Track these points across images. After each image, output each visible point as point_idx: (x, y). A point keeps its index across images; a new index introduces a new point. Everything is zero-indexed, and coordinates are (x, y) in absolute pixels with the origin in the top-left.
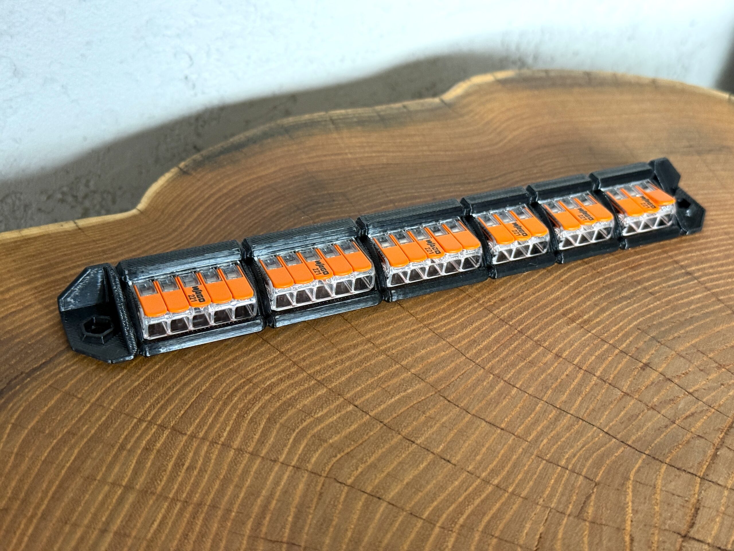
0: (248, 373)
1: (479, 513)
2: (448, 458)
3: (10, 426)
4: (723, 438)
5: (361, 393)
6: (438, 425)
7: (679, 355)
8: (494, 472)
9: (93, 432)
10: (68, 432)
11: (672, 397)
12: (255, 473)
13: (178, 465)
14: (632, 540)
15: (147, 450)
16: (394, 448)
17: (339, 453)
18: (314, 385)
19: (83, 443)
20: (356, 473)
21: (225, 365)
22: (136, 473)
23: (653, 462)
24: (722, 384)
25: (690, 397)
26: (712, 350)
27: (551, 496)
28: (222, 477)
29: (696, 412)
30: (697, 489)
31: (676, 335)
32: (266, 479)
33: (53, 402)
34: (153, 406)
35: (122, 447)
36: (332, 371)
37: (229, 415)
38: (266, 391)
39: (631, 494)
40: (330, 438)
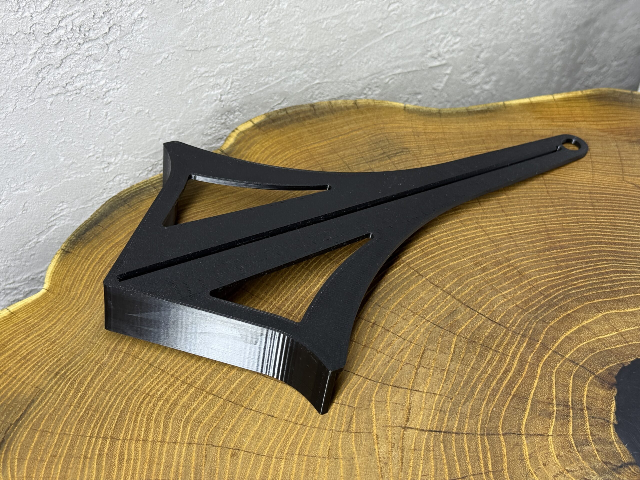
0: (145, 390)
1: (295, 443)
2: (272, 414)
3: (16, 460)
4: (420, 361)
5: (216, 386)
6: (263, 395)
7: (392, 312)
8: (299, 416)
9: (65, 452)
10: (51, 456)
11: (390, 342)
12: (166, 453)
13: (121, 460)
14: (377, 437)
15: (100, 455)
16: (241, 416)
17: (211, 427)
18: (186, 387)
19: (62, 460)
20: (223, 438)
21: (131, 388)
22: (98, 471)
23: (384, 386)
24: (417, 326)
25: (400, 339)
26: (409, 304)
27: (332, 423)
28: (148, 461)
29: (404, 348)
30: (409, 397)
31: (388, 299)
32: (173, 455)
33: (36, 439)
34: (95, 426)
35: (86, 457)
36: (195, 375)
37: (141, 420)
38: (159, 399)
39: (374, 410)
40: (203, 420)
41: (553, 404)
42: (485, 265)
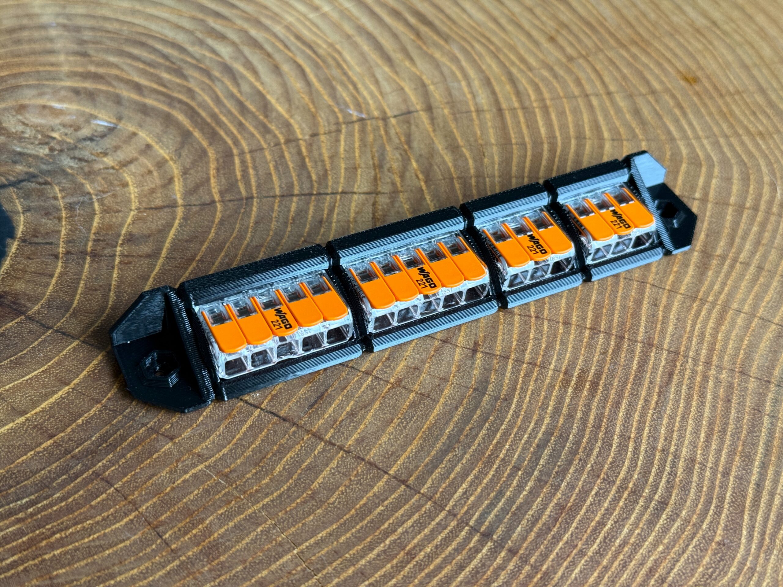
41: (122, 255)
42: (247, 540)
